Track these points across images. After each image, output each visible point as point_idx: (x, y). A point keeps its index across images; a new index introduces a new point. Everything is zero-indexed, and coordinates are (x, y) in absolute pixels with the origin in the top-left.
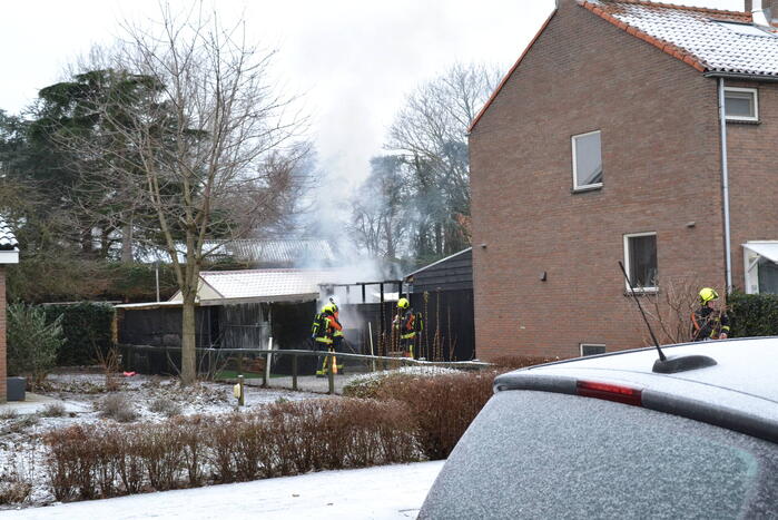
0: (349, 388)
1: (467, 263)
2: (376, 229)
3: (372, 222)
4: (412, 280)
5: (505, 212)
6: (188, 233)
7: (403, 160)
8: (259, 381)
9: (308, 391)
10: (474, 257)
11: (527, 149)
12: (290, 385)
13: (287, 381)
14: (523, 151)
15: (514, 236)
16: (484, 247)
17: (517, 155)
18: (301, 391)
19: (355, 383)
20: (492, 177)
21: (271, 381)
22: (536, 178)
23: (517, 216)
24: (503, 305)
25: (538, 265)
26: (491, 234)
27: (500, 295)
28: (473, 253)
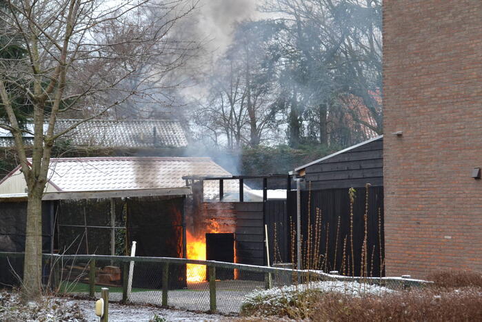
0: (249, 305)
1: (375, 155)
2: (237, 110)
3: (232, 102)
4: (304, 174)
5: (427, 93)
6: (36, 107)
7: (282, 25)
8: (118, 296)
9: (182, 309)
10: (385, 146)
11: (461, 12)
12: (159, 301)
13: (156, 296)
14: (455, 16)
15: (437, 123)
16: (399, 135)
17: (447, 20)
18: (173, 308)
19: (257, 299)
20: (413, 47)
21: (133, 296)
22: (472, 50)
23: (444, 97)
24: (422, 209)
25: (470, 159)
26: (408, 118)
27: (418, 196)
28: (384, 142)
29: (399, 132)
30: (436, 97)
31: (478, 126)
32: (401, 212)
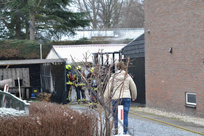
1: (142, 42)
5: (157, 11)
15: (160, 25)
23: (162, 13)
24: (156, 68)
25: (169, 43)
26: (151, 24)
27: (154, 61)
28: (145, 35)
29: (149, 31)
30: (159, 13)
31: (172, 26)
32: (149, 69)
